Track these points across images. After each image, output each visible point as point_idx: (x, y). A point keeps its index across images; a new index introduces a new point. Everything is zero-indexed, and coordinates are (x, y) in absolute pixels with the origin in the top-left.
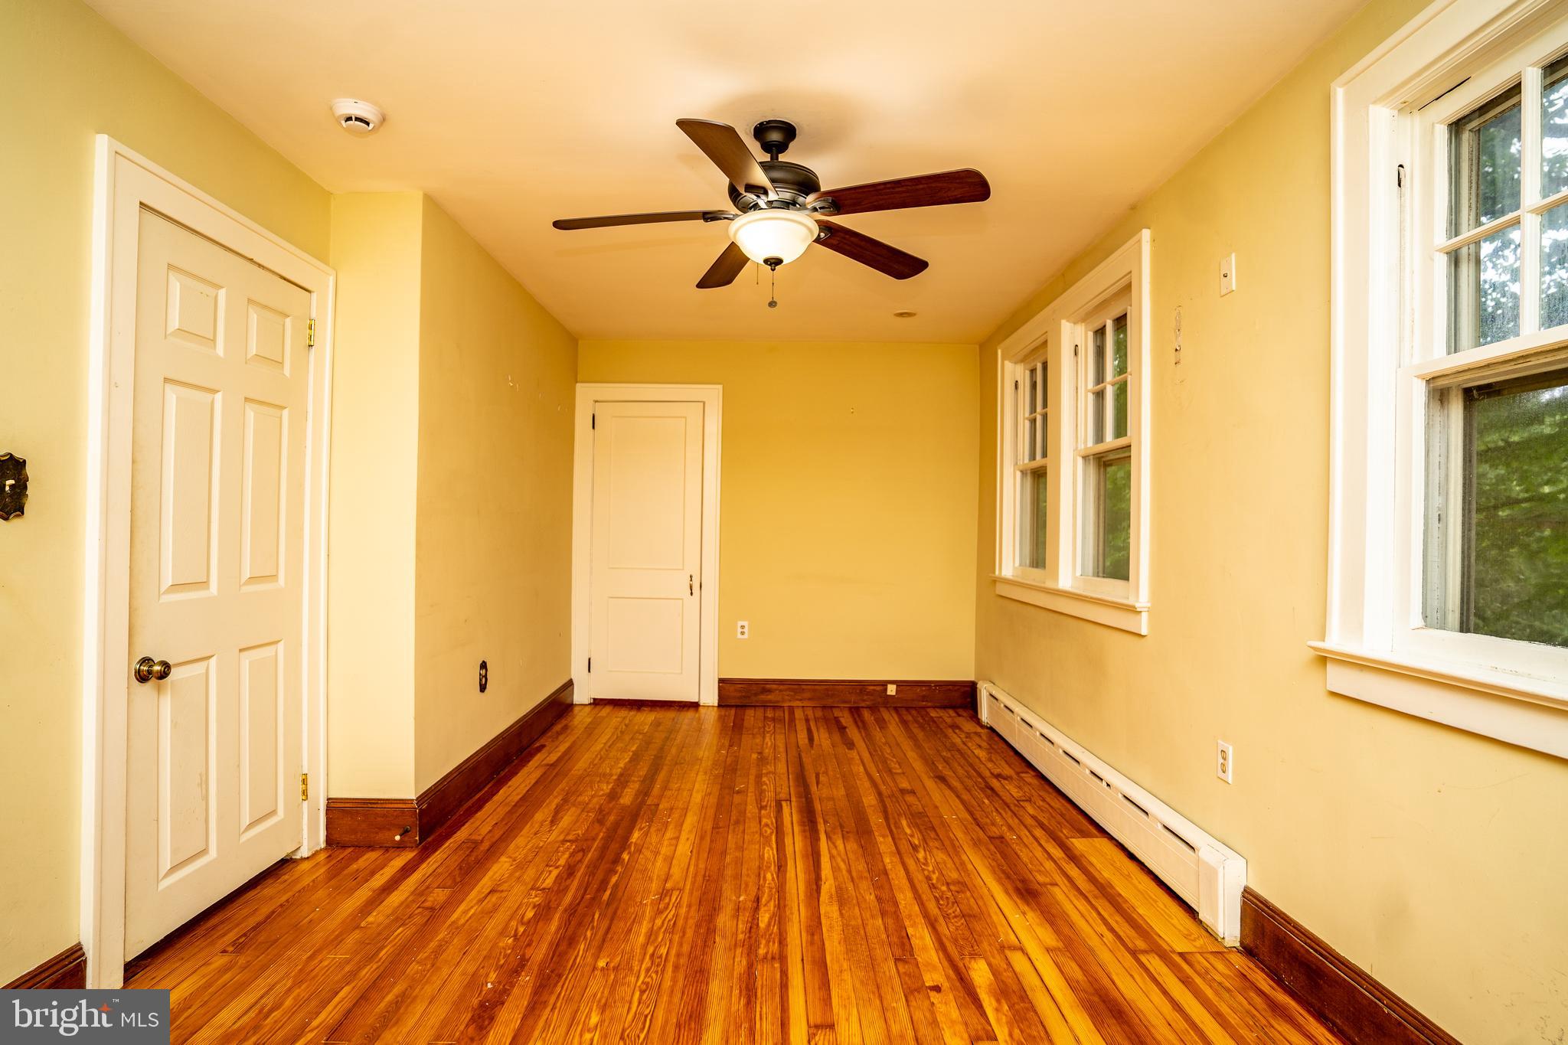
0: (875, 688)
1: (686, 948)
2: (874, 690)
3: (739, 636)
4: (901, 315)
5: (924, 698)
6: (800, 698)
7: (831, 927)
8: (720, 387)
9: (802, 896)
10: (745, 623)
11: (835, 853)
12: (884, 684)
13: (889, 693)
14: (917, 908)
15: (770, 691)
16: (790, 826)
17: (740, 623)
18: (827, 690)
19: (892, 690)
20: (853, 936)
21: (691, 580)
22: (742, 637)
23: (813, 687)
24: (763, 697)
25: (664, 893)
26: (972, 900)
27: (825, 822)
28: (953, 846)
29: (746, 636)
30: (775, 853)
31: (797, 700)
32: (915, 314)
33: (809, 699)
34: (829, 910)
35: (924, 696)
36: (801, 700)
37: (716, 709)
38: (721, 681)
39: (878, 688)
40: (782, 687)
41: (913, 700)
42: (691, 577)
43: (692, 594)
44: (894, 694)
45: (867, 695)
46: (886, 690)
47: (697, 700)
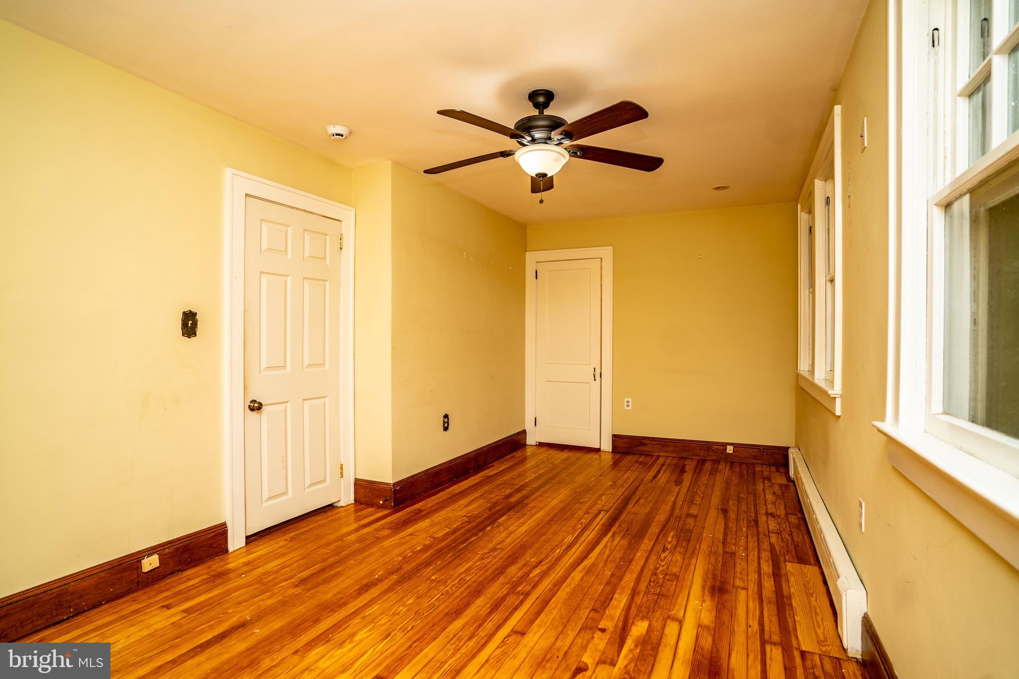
0: (718, 447)
2: (718, 449)
3: (626, 408)
4: (718, 188)
5: (755, 457)
6: (665, 450)
8: (611, 248)
9: (568, 565)
10: (630, 400)
11: (613, 543)
12: (725, 445)
13: (728, 451)
14: (632, 585)
15: (645, 444)
16: (596, 524)
17: (626, 399)
18: (684, 446)
19: (730, 450)
21: (594, 371)
22: (628, 408)
23: (674, 443)
24: (641, 448)
25: (494, 550)
27: (620, 526)
28: (693, 552)
29: (630, 408)
30: (572, 540)
31: (664, 451)
32: (728, 187)
33: (672, 452)
34: (577, 575)
35: (755, 456)
36: (666, 452)
37: (611, 454)
38: (614, 436)
39: (722, 448)
40: (653, 442)
41: (746, 458)
42: (595, 369)
43: (595, 380)
44: (732, 452)
45: (712, 452)
46: (726, 449)
47: (598, 447)
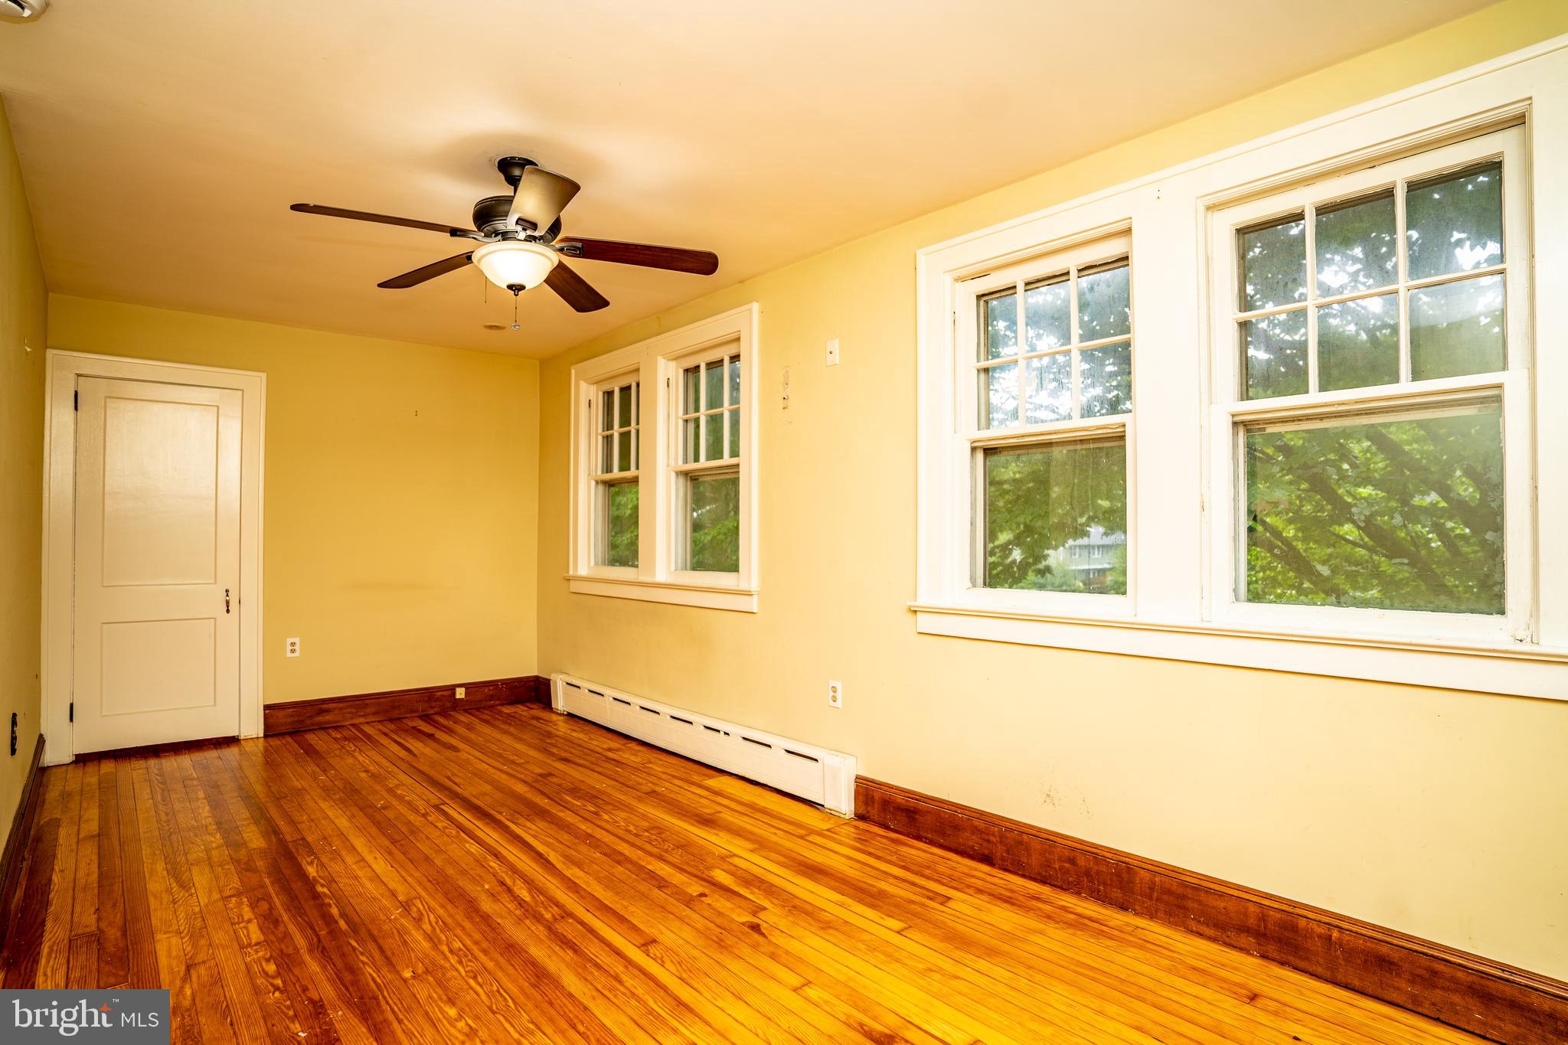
0: (444, 693)
1: (477, 936)
2: (442, 695)
3: (289, 655)
4: (491, 327)
5: (492, 698)
6: (362, 714)
7: (587, 883)
8: (264, 375)
9: (540, 871)
10: (296, 640)
11: (531, 831)
12: (452, 688)
13: (458, 696)
14: (640, 852)
15: (327, 711)
16: (469, 823)
17: (289, 641)
18: (394, 701)
19: (460, 693)
20: (609, 883)
21: (227, 595)
22: (293, 655)
23: (377, 700)
24: (320, 719)
25: (406, 906)
26: (674, 836)
28: (625, 806)
29: (297, 654)
30: (477, 845)
31: (360, 716)
32: (504, 328)
33: (374, 714)
34: (572, 872)
35: (492, 696)
36: (364, 716)
37: (263, 739)
38: (267, 707)
39: (449, 693)
40: (341, 705)
41: (481, 701)
42: (227, 591)
43: (228, 611)
44: (464, 697)
45: (435, 701)
46: (454, 694)
47: (236, 734)
